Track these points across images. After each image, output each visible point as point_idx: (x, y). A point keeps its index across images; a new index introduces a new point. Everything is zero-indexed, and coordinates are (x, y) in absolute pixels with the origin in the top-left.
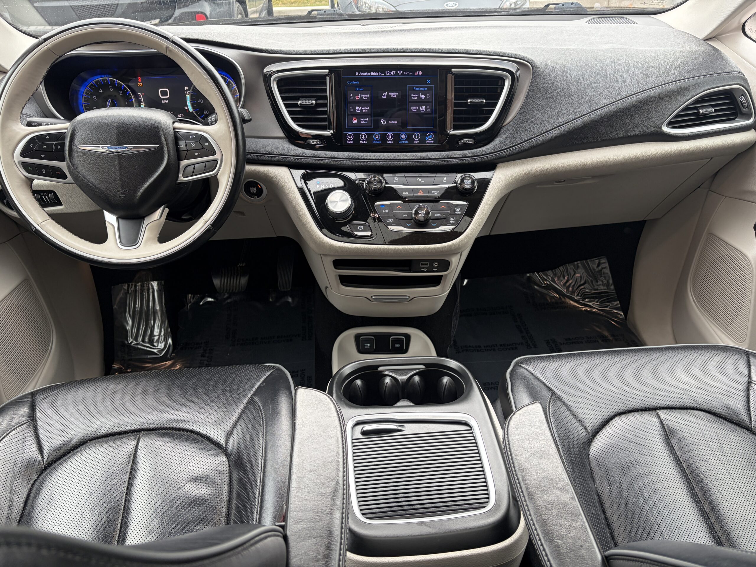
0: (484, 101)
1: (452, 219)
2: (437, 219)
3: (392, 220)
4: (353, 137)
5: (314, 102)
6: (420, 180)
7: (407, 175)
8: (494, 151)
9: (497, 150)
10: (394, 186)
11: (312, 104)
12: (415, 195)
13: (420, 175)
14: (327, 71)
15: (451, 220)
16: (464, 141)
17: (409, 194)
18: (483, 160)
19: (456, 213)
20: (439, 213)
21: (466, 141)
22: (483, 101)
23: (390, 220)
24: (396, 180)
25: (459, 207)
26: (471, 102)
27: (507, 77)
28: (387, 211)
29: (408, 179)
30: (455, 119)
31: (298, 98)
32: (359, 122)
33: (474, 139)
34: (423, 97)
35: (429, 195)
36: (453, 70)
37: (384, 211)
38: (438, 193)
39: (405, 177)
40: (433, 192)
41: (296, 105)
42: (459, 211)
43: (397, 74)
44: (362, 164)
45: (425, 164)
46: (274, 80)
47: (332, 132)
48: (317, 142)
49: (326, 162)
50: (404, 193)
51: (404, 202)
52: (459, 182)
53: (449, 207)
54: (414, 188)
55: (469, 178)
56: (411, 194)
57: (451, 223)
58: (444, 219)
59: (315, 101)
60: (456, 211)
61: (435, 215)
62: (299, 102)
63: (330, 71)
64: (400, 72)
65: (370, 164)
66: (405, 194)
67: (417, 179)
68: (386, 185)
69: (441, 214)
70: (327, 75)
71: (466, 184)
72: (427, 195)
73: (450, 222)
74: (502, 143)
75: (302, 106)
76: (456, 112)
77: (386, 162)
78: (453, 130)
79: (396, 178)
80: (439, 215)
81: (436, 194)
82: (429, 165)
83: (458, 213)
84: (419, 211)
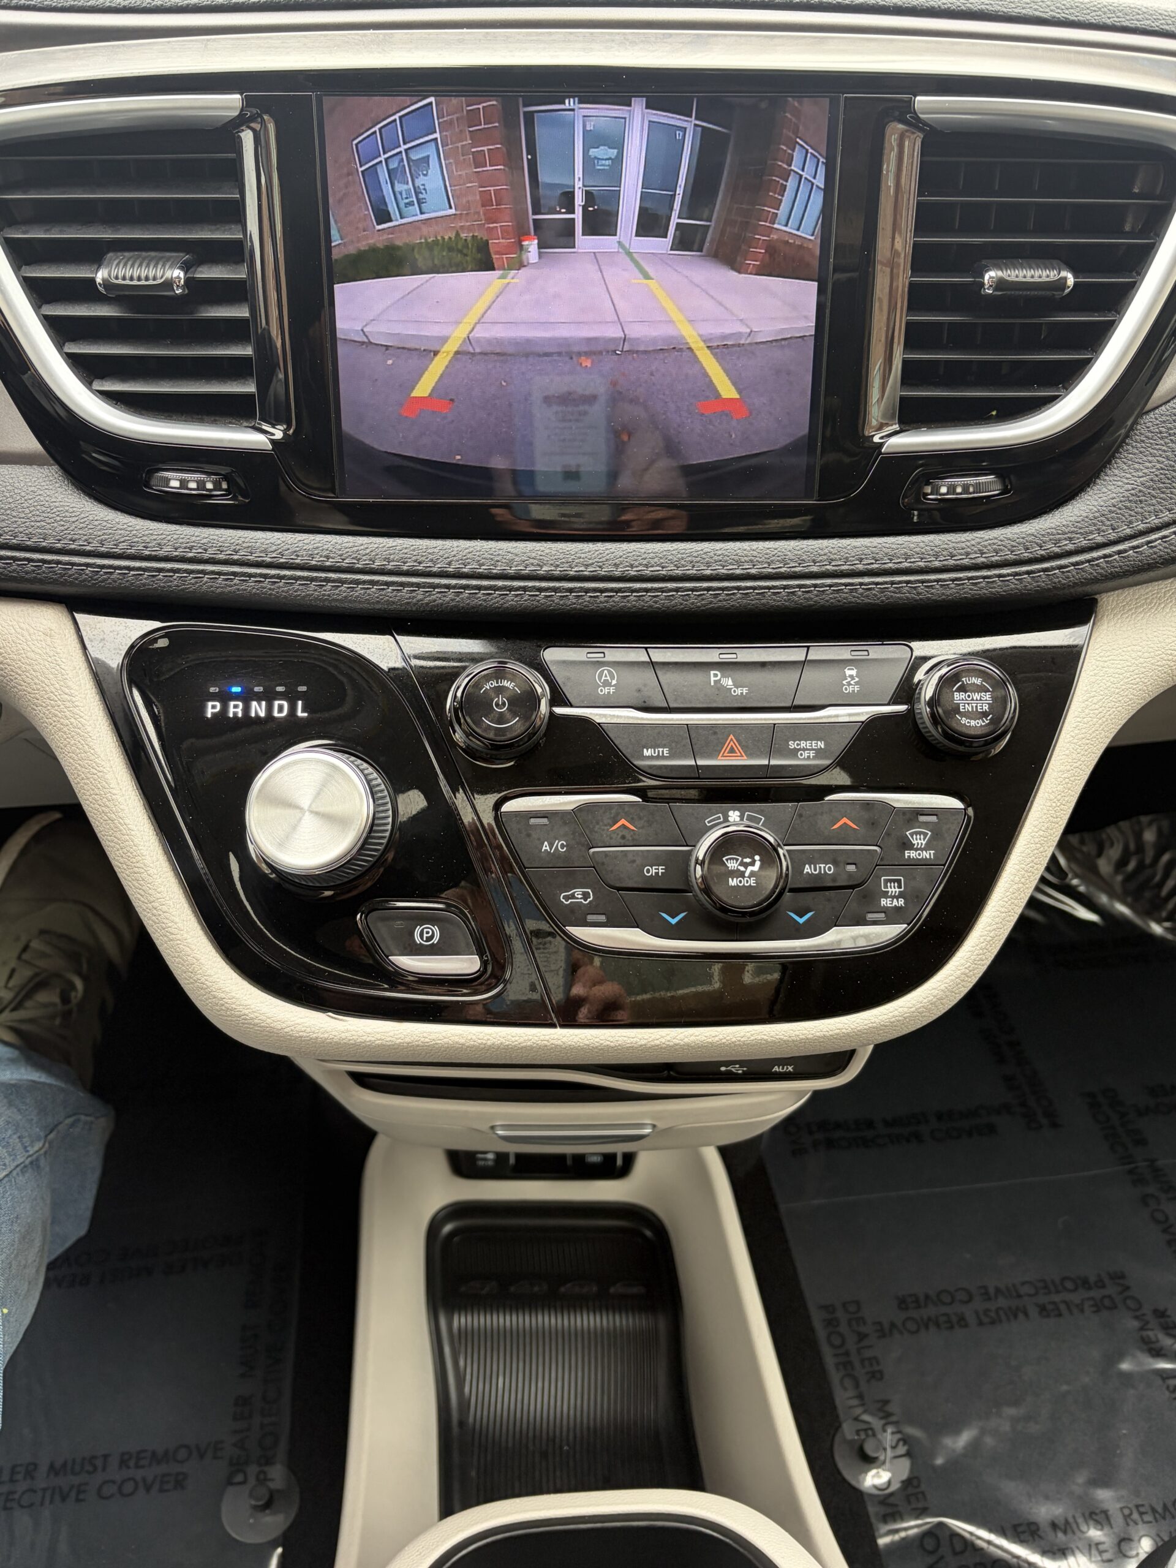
0: (1071, 281)
1: (893, 889)
2: (817, 887)
3: (585, 896)
5: (178, 274)
6: (728, 682)
7: (662, 654)
8: (1100, 539)
9: (1113, 536)
10: (599, 715)
11: (168, 284)
12: (700, 762)
13: (728, 658)
14: (230, 102)
15: (885, 895)
16: (952, 489)
17: (672, 756)
18: (1043, 581)
19: (913, 854)
20: (824, 857)
21: (966, 489)
22: (1065, 279)
23: (578, 893)
24: (607, 684)
25: (926, 825)
26: (1000, 284)
28: (560, 845)
29: (669, 678)
30: (912, 374)
31: (95, 253)
33: (1001, 475)
35: (773, 762)
36: (922, 101)
37: (546, 847)
38: (819, 753)
39: (653, 664)
40: (792, 745)
41: (86, 291)
42: (927, 848)
44: (435, 596)
45: (753, 601)
47: (278, 434)
48: (201, 485)
49: (251, 585)
50: (647, 752)
51: (647, 795)
52: (928, 692)
53: (873, 824)
54: (698, 727)
55: (978, 681)
56: (685, 757)
57: (885, 910)
58: (853, 887)
59: (186, 267)
60: (910, 846)
61: (807, 869)
62: (100, 276)
63: (248, 102)
65: (475, 602)
66: (652, 756)
67: (714, 676)
68: (559, 710)
69: (835, 863)
70: (241, 121)
71: (967, 715)
72: (766, 762)
73: (884, 902)
74: (1137, 498)
75: (115, 294)
76: (915, 337)
77: (555, 590)
78: (896, 427)
79: (606, 671)
80: (825, 867)
81: (809, 757)
82: (773, 606)
83: (919, 855)
84: (727, 860)
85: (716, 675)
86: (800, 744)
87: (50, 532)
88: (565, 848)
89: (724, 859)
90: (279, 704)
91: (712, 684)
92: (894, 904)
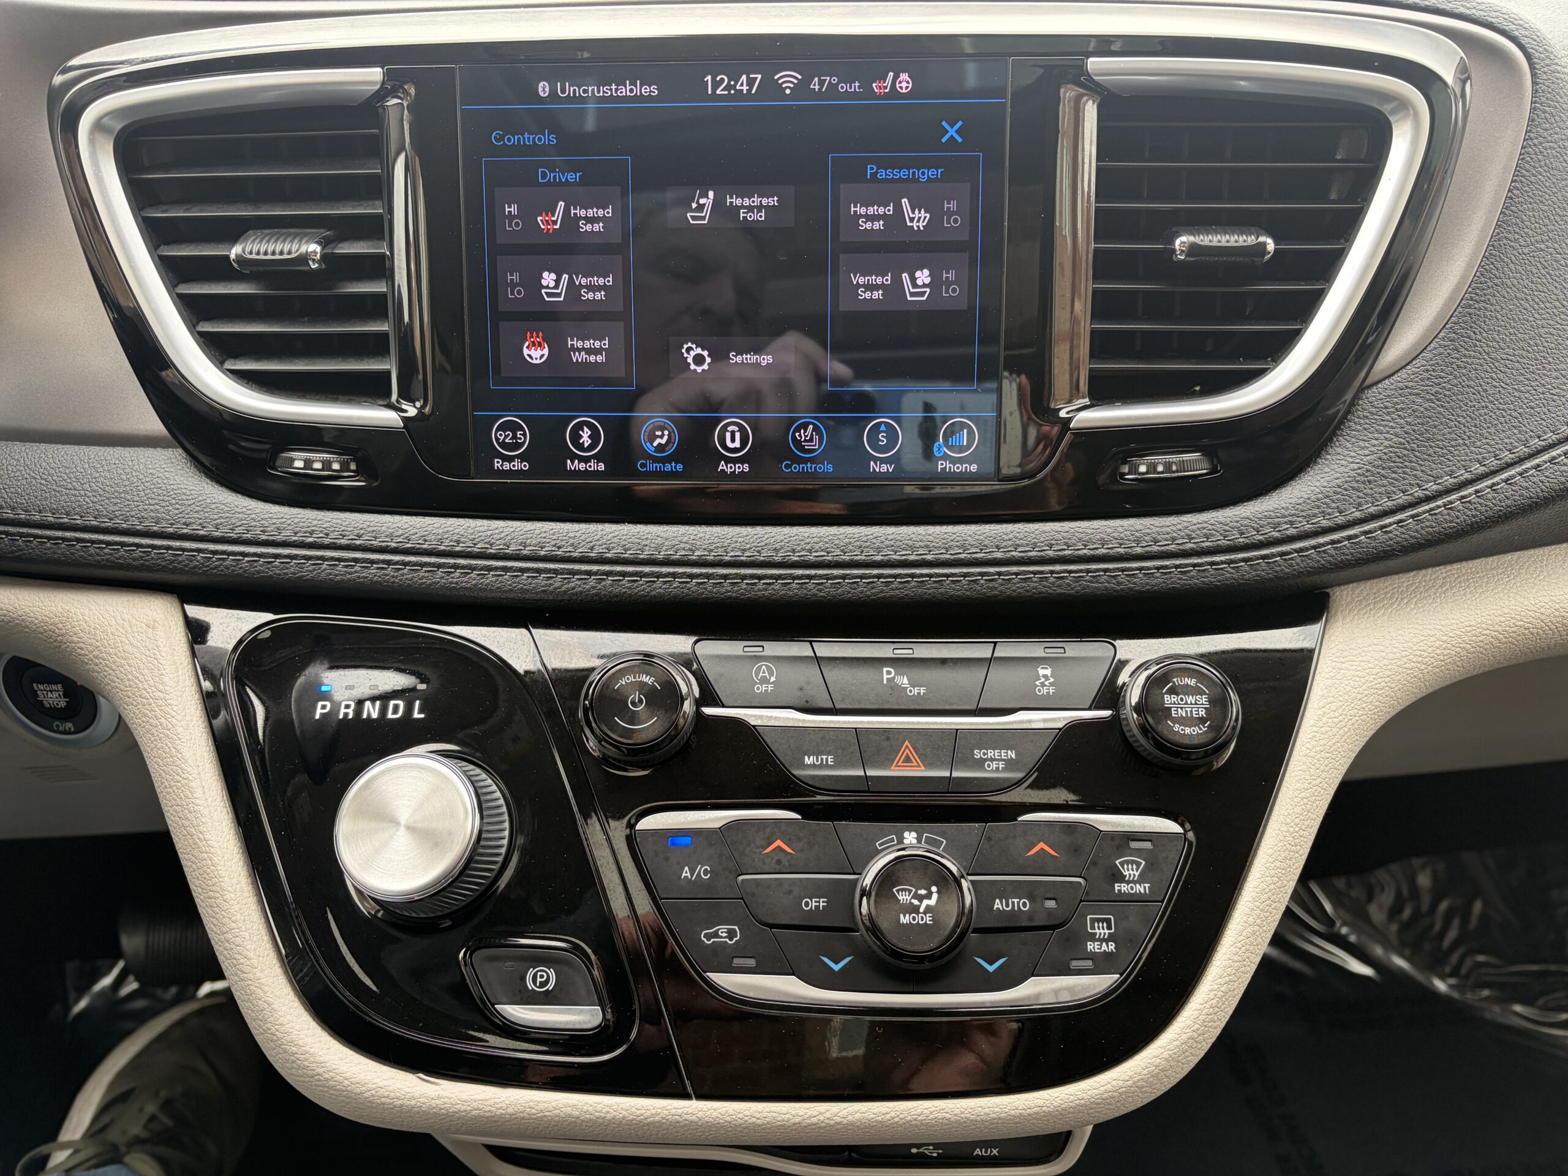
0: (1271, 245)
1: (1102, 931)
2: (1010, 927)
3: (731, 934)
4: (525, 438)
5: (314, 248)
6: (904, 681)
7: (827, 649)
8: (1325, 523)
9: (1340, 520)
10: (754, 716)
11: (304, 259)
12: (870, 773)
13: (903, 653)
14: (374, 74)
15: (1092, 937)
16: (1152, 468)
17: (837, 765)
18: (1263, 570)
19: (1125, 888)
20: (1017, 890)
21: (1168, 467)
22: (1264, 244)
23: (722, 930)
24: (764, 681)
25: (1139, 852)
26: (1193, 250)
27: (1403, 105)
28: (703, 871)
29: (836, 675)
30: (1101, 345)
31: (235, 231)
32: (559, 352)
33: (1208, 452)
34: (918, 219)
35: (955, 774)
36: (1094, 63)
37: (686, 873)
38: (1010, 764)
39: (818, 659)
40: (978, 754)
41: (221, 269)
42: (1141, 880)
43: (770, 87)
44: (575, 582)
45: (930, 590)
46: (98, 126)
47: (412, 412)
48: (327, 465)
49: (372, 573)
50: (808, 760)
51: (808, 812)
52: (1134, 696)
53: (1075, 850)
54: (868, 731)
55: (1192, 682)
56: (853, 766)
57: (1092, 956)
58: (1053, 928)
59: (324, 243)
60: (1121, 878)
61: (998, 905)
62: (235, 251)
63: (388, 75)
64: (788, 79)
65: (618, 590)
66: (814, 765)
67: (887, 673)
68: (708, 711)
69: (1032, 898)
70: (383, 93)
71: (1183, 721)
72: (946, 774)
73: (1091, 946)
74: (1366, 478)
75: (250, 270)
77: (708, 576)
78: (1086, 401)
79: (764, 667)
80: (1018, 903)
81: (997, 769)
82: (952, 596)
83: (1132, 888)
84: (898, 891)
85: (889, 673)
86: (987, 754)
87: (164, 516)
88: (709, 875)
89: (894, 890)
90: (394, 704)
91: (885, 682)
92: (1103, 949)
